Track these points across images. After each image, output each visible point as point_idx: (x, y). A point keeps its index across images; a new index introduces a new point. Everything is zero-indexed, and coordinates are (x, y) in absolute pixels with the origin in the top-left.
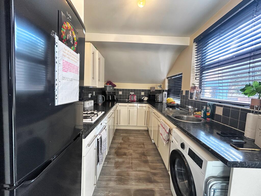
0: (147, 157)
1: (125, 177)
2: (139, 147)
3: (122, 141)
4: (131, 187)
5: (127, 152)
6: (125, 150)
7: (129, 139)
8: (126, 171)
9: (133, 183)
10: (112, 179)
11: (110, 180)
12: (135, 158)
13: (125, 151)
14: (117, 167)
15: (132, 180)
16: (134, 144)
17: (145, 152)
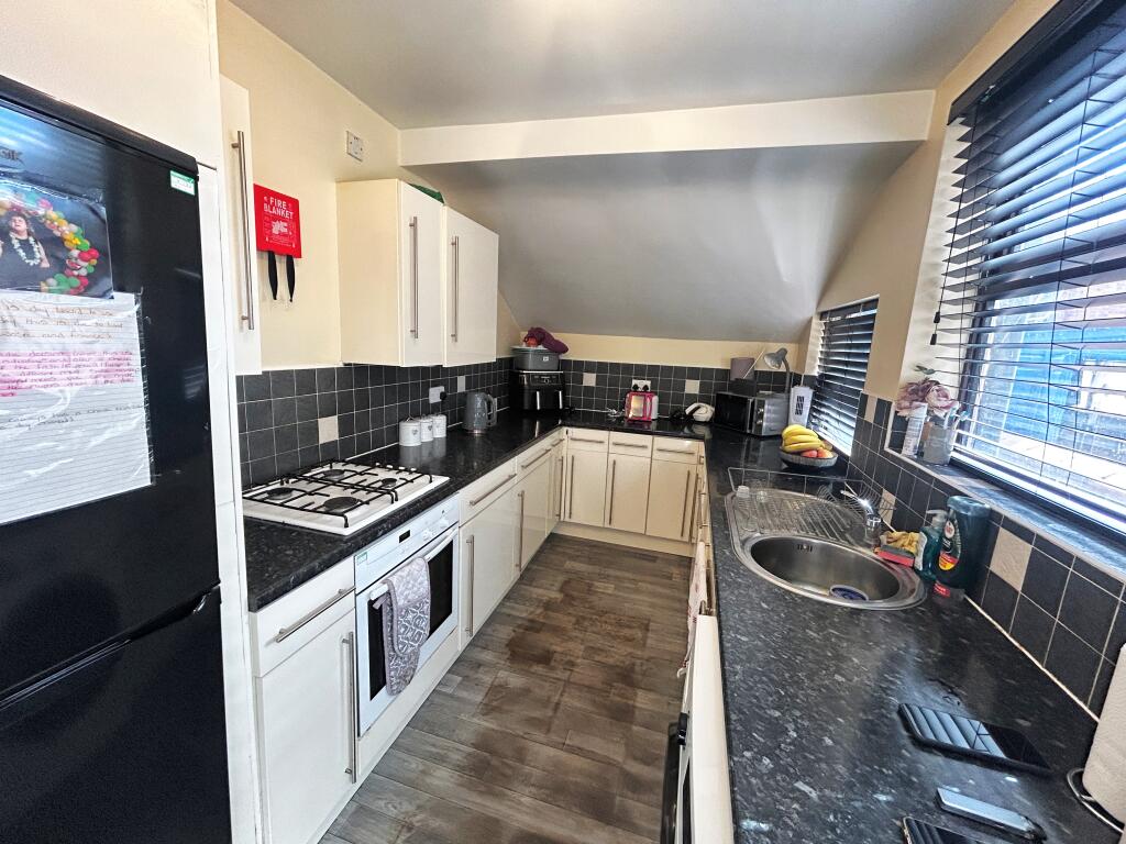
0: (636, 694)
1: (504, 763)
2: (619, 637)
3: (559, 596)
4: (510, 812)
5: (559, 649)
6: (553, 641)
7: (590, 590)
8: (518, 736)
9: (525, 800)
10: (450, 753)
11: (440, 759)
12: (580, 686)
13: (552, 644)
14: (488, 709)
15: (526, 785)
16: (603, 619)
17: (637, 668)
